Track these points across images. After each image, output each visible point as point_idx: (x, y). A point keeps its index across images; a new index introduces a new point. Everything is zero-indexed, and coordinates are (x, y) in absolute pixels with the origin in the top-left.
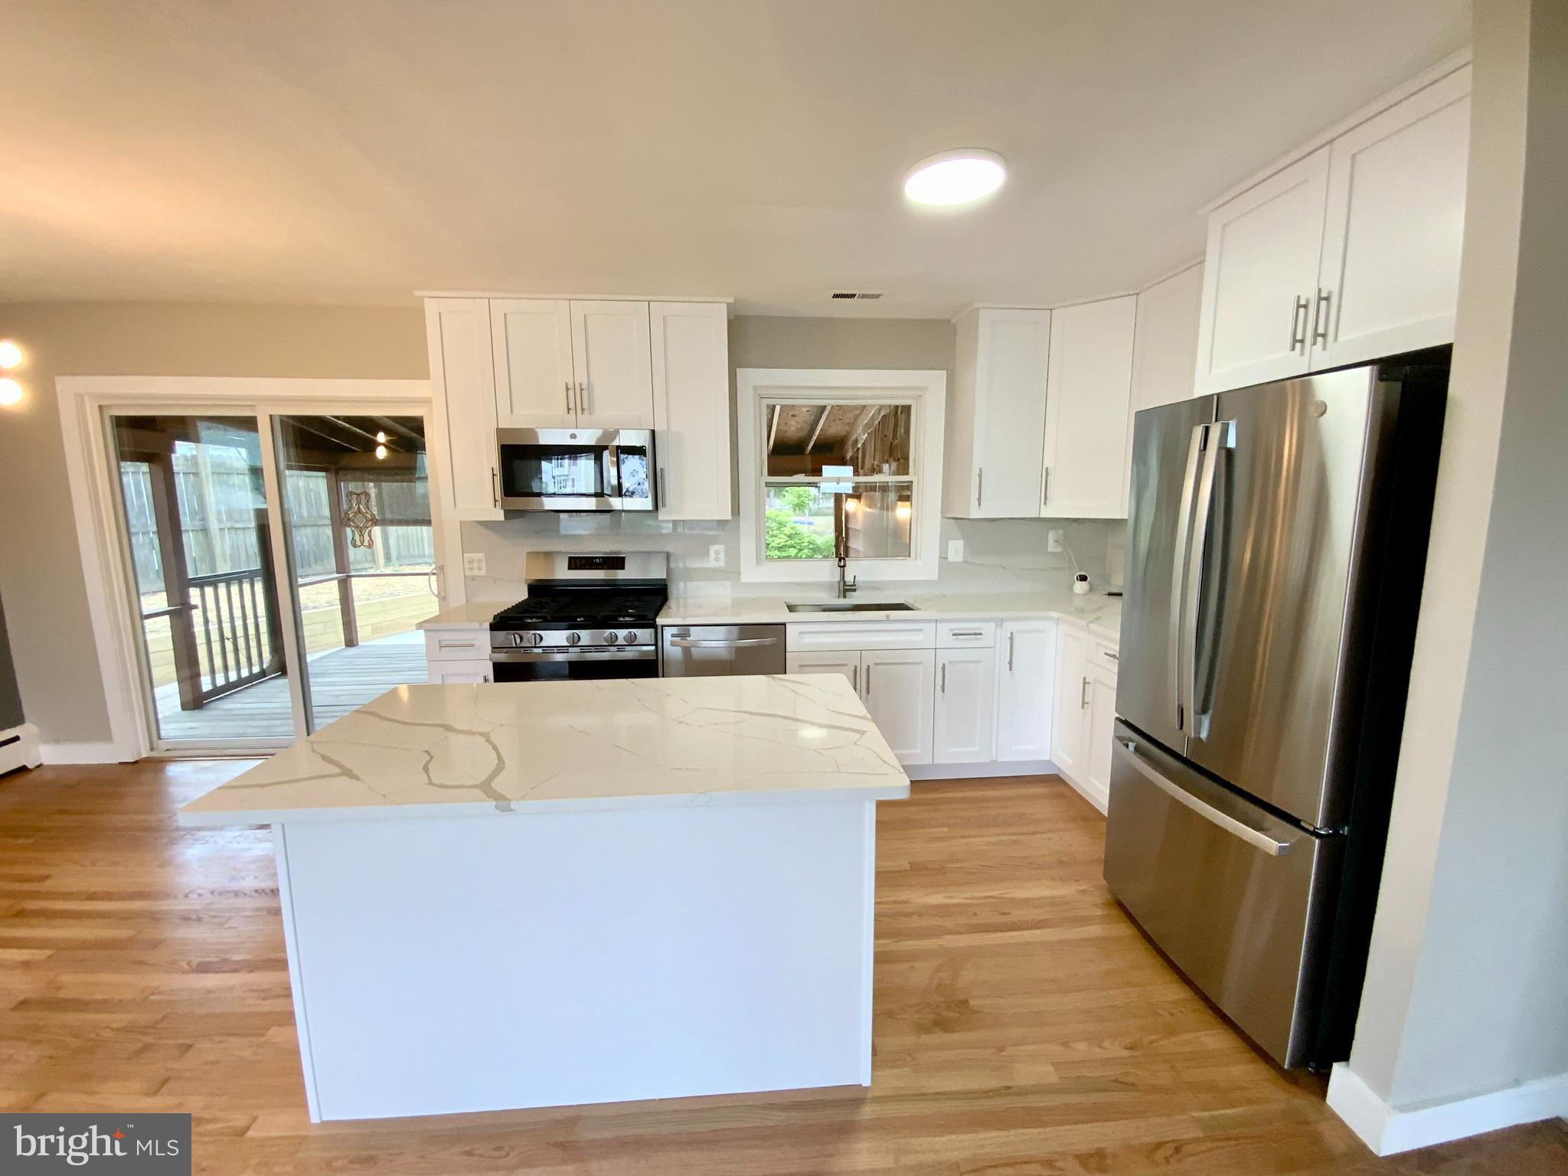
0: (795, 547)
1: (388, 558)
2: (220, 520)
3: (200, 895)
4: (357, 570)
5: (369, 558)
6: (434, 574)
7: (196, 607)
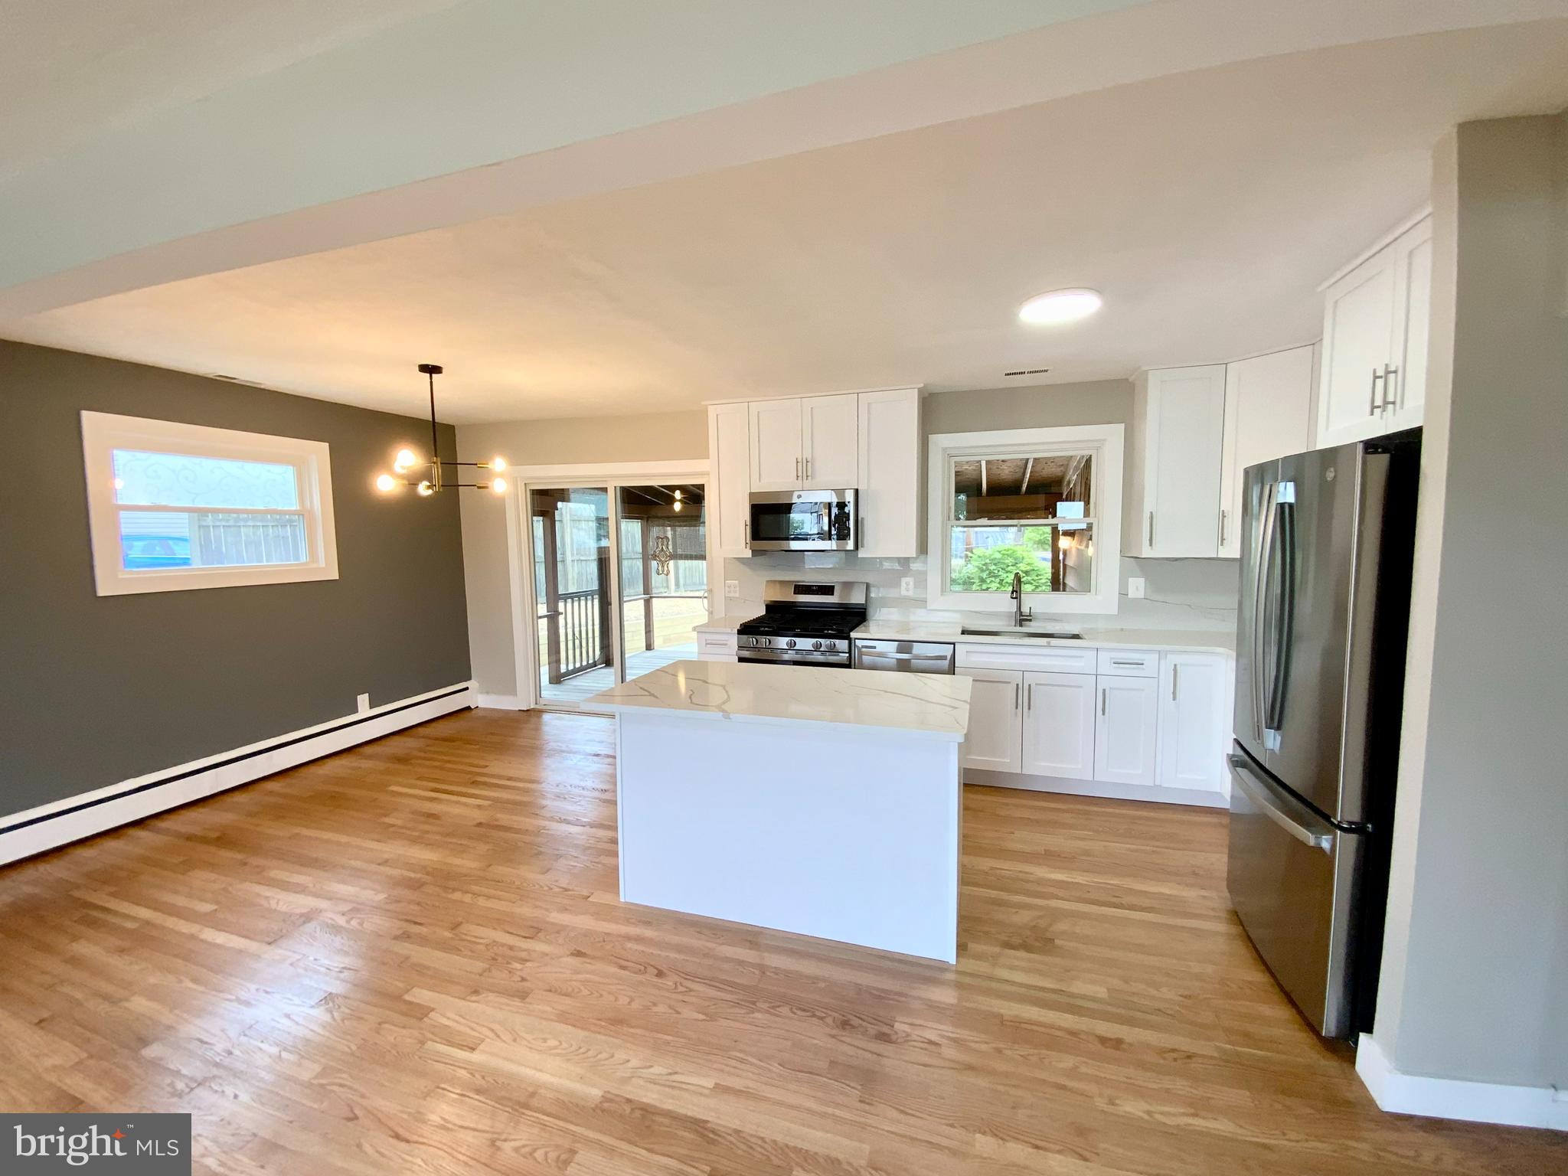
0: (1031, 584)
1: (677, 585)
2: (572, 555)
3: (565, 786)
4: (655, 593)
5: (665, 585)
6: (705, 597)
7: (562, 613)
